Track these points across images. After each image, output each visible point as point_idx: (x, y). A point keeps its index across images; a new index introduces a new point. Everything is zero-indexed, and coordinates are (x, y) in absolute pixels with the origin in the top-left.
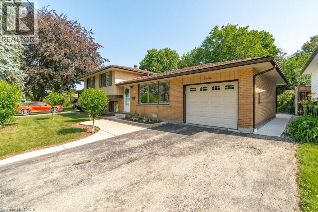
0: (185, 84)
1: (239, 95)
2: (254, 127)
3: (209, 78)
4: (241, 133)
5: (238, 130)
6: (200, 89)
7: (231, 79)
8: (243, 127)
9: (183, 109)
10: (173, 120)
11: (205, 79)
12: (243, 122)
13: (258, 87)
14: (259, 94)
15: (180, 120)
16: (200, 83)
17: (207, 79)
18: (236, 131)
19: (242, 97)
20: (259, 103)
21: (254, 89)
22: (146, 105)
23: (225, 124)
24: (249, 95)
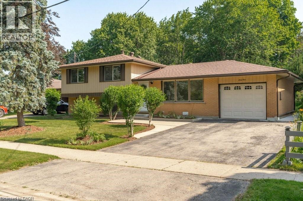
0: (220, 83)
1: (267, 94)
2: (278, 117)
3: (243, 80)
4: (269, 121)
5: (267, 119)
6: (234, 88)
7: (261, 82)
8: (270, 117)
9: (218, 106)
10: (208, 116)
11: (239, 80)
12: (270, 113)
13: (280, 88)
14: (280, 93)
15: (215, 116)
16: (235, 83)
17: (241, 80)
18: (266, 120)
19: (269, 95)
20: (280, 99)
21: (277, 89)
22: (174, 103)
23: (256, 116)
24: (274, 94)
